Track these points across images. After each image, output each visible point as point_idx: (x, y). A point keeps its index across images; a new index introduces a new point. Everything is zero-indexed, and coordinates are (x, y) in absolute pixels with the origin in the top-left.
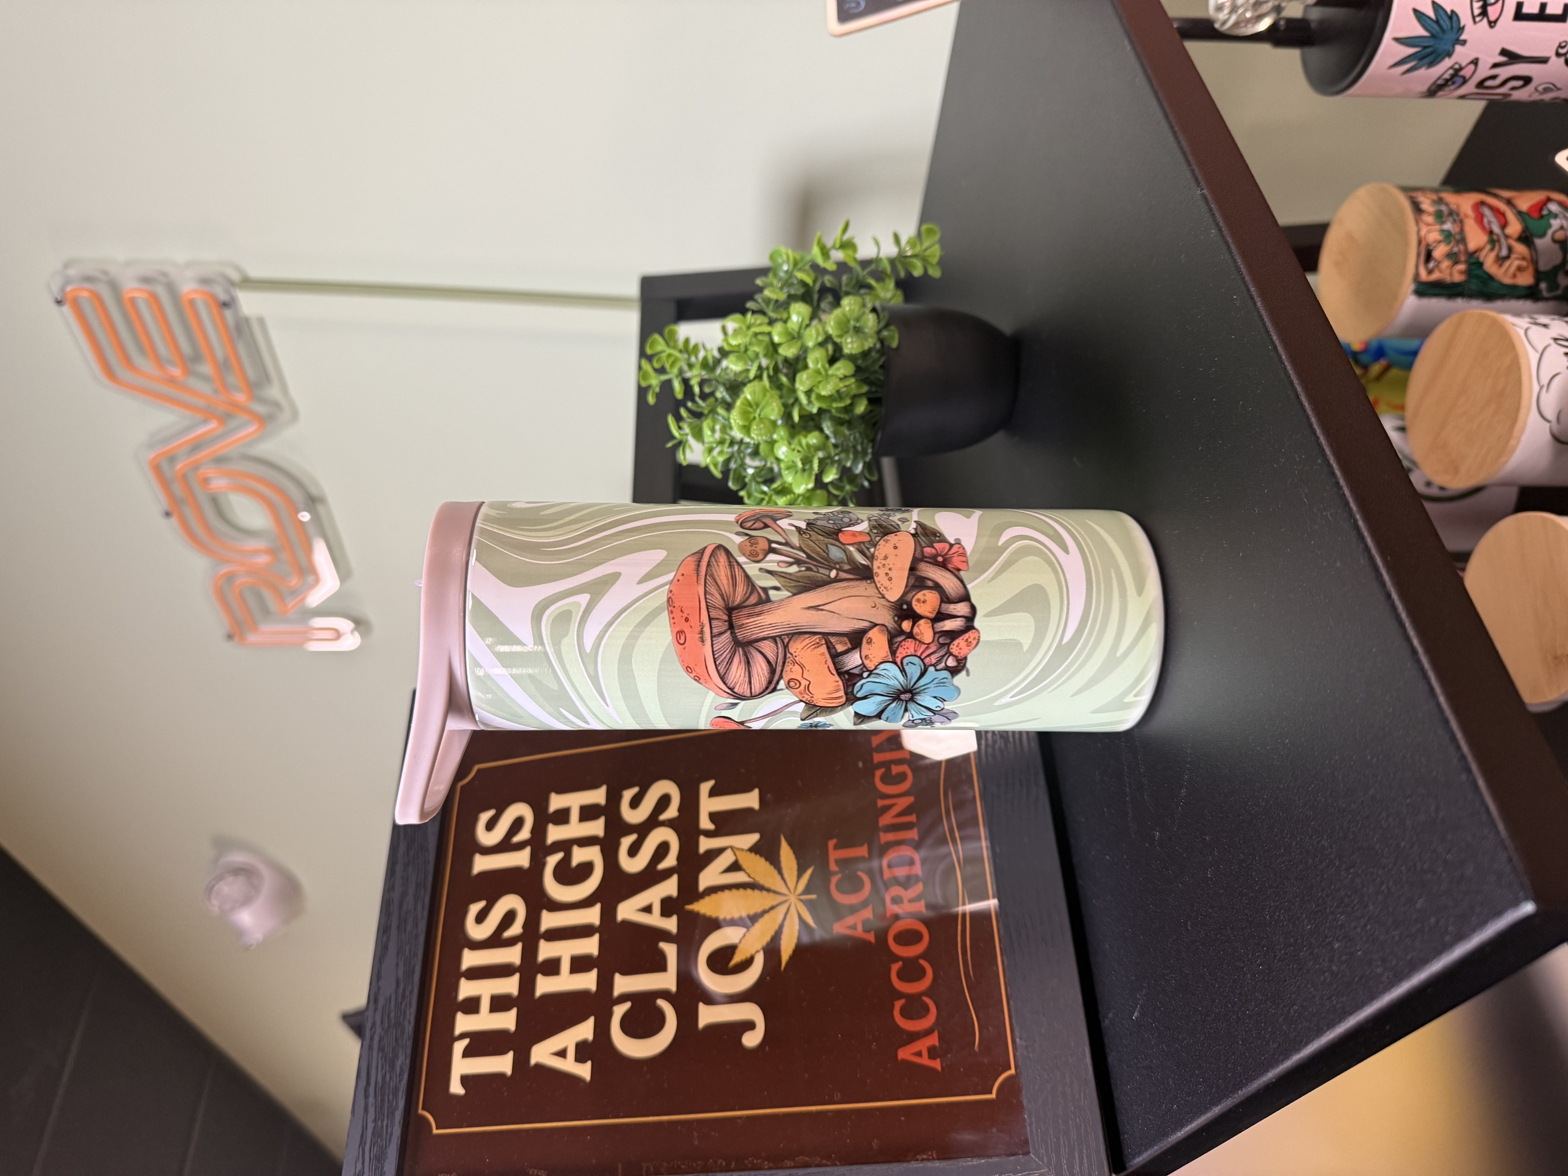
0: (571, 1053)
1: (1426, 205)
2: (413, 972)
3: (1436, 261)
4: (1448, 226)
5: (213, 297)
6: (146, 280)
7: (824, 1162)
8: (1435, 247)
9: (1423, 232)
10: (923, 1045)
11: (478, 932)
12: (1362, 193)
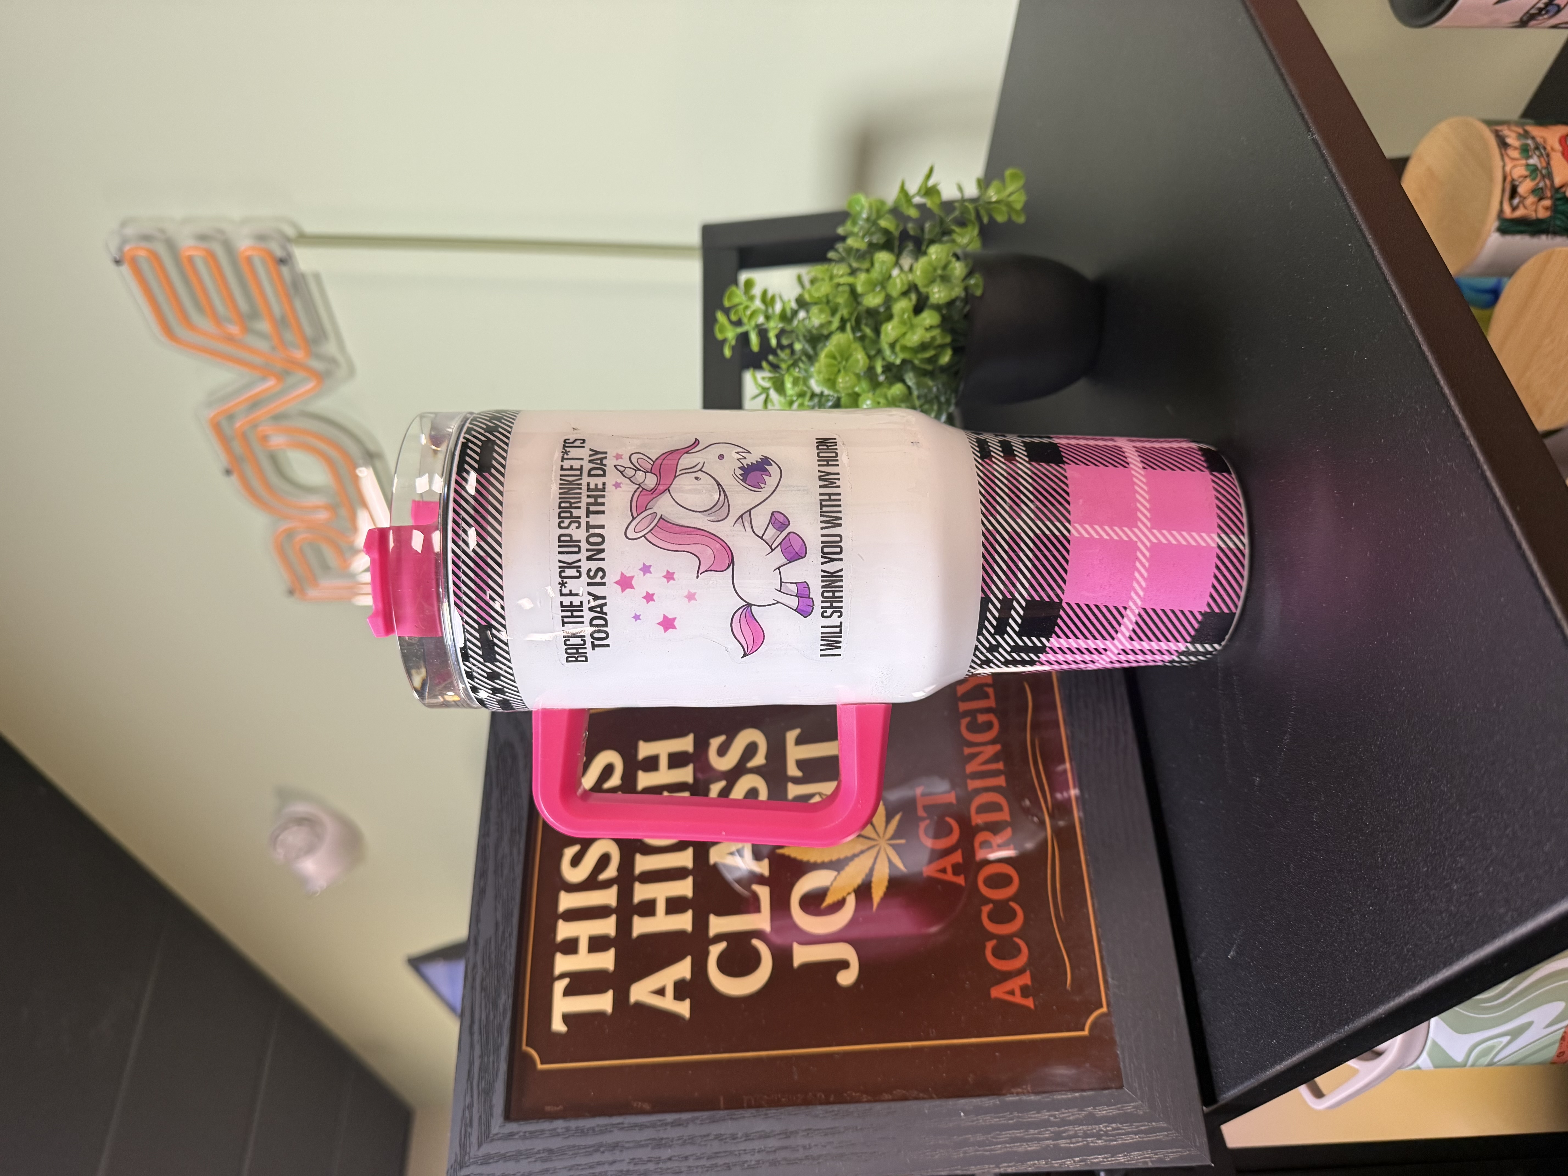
0: (670, 991)
1: (1512, 140)
2: (512, 916)
3: (1521, 196)
4: (1534, 161)
5: (270, 253)
6: (203, 238)
7: (921, 1095)
8: (1520, 183)
9: (1508, 168)
10: (1015, 984)
11: (574, 875)
12: (1443, 127)
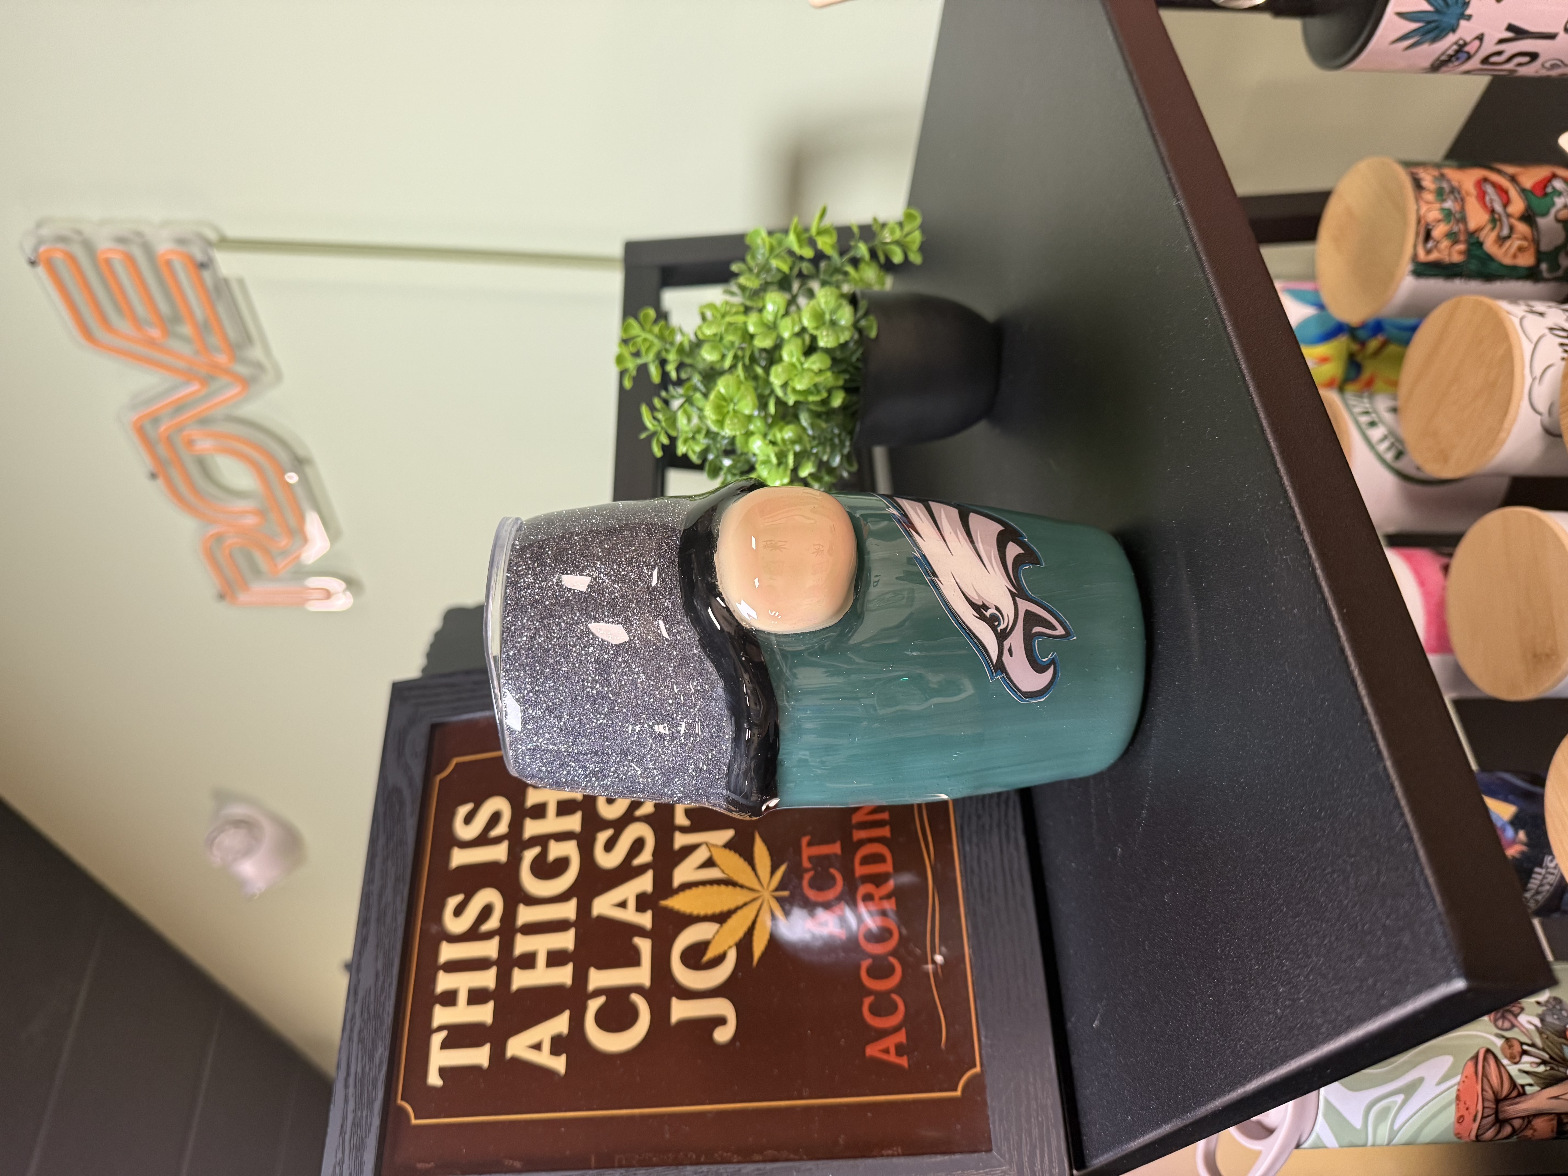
0: (546, 1046)
1: (1428, 181)
2: (392, 965)
3: (1435, 241)
4: (1449, 204)
5: (191, 259)
6: (121, 240)
7: (792, 1156)
8: (1433, 226)
9: (1424, 209)
10: (890, 1042)
11: (455, 925)
12: (1363, 166)
